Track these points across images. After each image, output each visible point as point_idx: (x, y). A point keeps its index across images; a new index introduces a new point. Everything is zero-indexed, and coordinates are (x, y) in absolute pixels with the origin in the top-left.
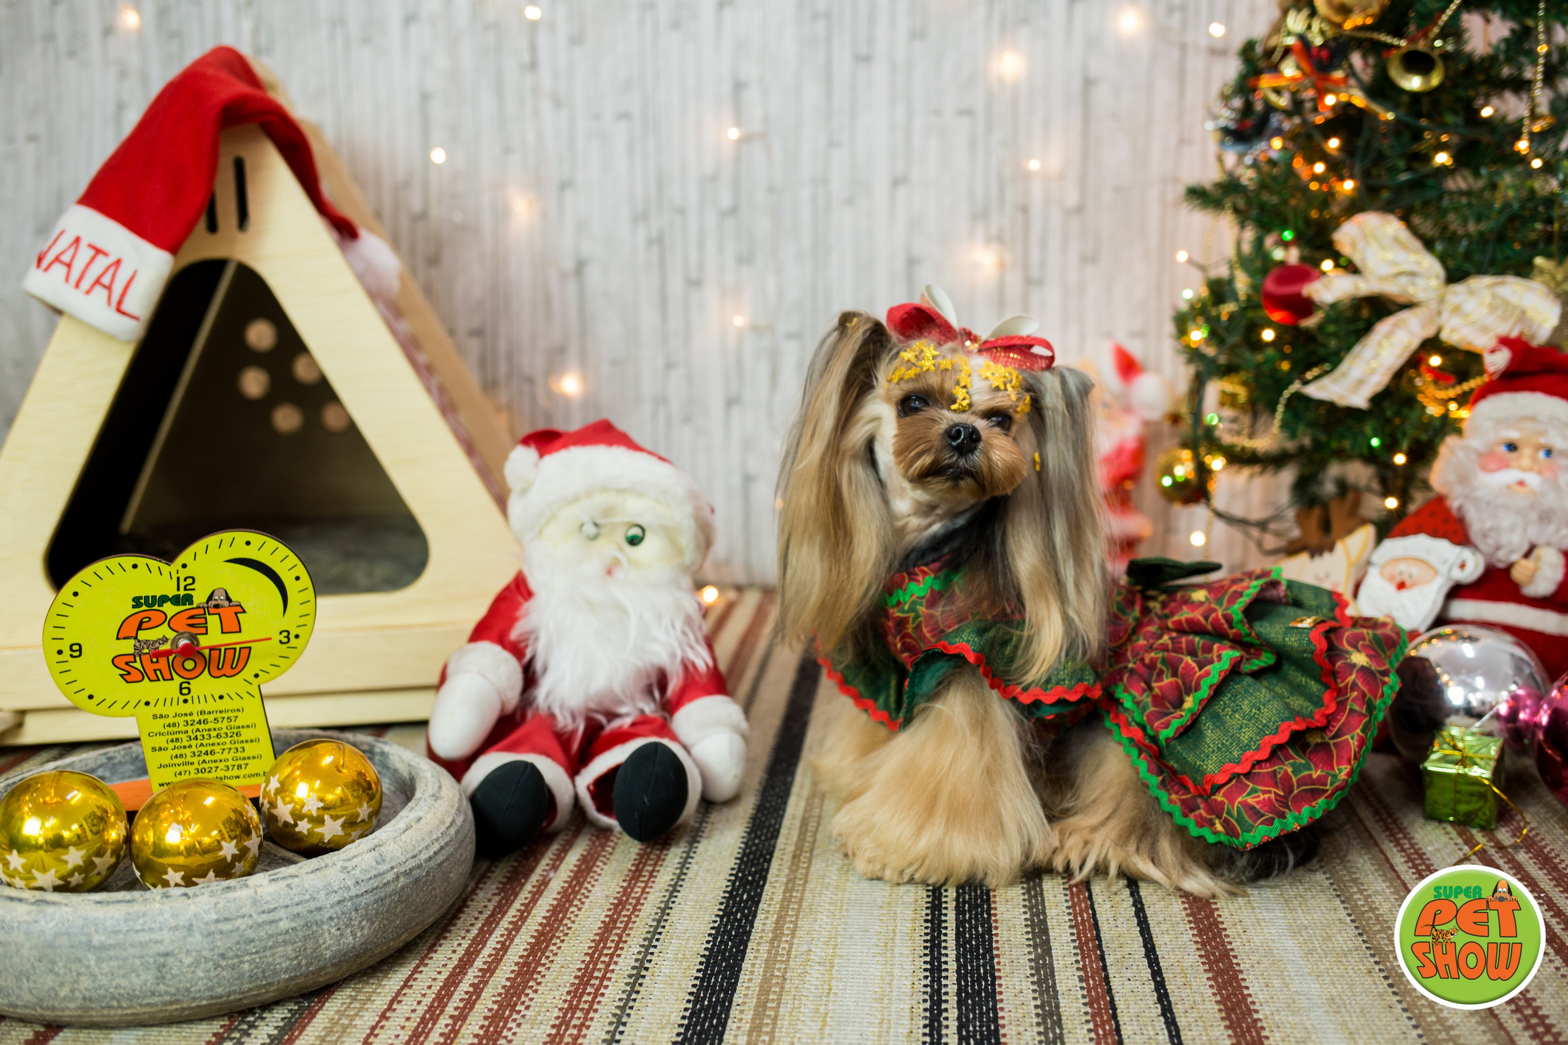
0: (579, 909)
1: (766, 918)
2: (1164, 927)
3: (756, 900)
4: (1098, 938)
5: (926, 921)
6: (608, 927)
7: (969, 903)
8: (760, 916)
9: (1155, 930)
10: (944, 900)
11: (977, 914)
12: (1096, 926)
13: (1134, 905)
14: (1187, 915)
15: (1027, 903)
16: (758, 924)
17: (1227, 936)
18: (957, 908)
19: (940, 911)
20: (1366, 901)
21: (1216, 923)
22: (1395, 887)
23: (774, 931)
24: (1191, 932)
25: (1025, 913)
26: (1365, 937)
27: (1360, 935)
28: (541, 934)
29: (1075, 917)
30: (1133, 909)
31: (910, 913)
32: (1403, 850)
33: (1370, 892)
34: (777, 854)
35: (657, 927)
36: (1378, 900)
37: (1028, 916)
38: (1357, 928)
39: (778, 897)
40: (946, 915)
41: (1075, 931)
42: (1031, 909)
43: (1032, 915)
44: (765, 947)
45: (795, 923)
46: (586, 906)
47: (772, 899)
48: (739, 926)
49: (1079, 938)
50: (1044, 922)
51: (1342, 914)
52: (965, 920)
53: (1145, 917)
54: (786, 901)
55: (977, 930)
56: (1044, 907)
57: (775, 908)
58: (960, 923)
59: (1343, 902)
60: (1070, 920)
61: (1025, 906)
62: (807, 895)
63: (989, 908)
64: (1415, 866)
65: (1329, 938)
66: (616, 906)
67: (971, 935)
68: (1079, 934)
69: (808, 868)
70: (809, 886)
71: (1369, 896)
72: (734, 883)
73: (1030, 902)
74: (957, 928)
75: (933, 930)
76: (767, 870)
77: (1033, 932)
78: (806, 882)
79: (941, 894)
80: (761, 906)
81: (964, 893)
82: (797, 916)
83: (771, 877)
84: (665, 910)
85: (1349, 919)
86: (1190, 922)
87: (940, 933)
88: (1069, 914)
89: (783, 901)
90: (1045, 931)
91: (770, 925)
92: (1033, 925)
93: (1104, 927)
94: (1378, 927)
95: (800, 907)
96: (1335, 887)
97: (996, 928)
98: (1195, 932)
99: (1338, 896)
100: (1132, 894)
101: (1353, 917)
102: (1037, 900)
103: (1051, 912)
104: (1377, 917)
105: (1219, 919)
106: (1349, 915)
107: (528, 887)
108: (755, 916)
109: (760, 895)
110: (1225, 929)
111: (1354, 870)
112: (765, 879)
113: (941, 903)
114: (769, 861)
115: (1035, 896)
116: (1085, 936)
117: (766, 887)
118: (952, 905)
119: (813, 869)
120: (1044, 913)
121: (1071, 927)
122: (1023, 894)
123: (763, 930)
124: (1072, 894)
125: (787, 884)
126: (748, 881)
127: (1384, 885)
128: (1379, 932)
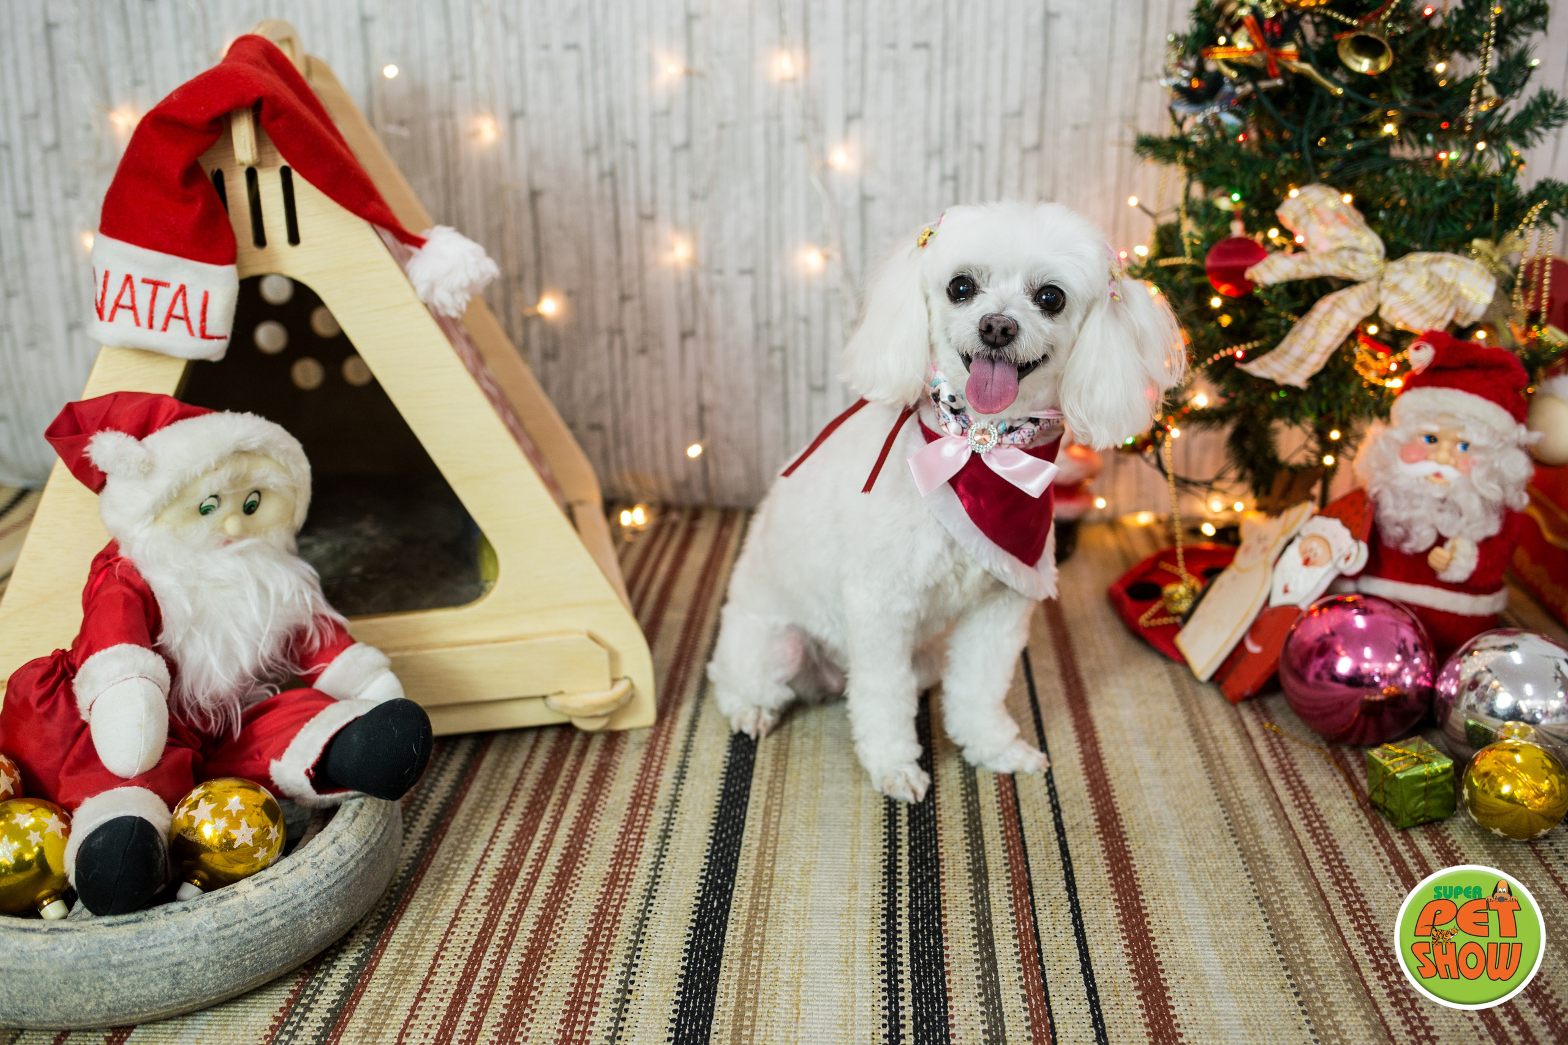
0: (564, 921)
1: (736, 929)
2: (1099, 936)
3: (725, 907)
4: (1039, 950)
5: (883, 931)
6: (591, 944)
7: (921, 909)
8: (730, 927)
9: (1090, 941)
10: (898, 905)
11: (928, 923)
12: (1037, 936)
13: (1072, 911)
14: (1120, 922)
15: (974, 909)
16: (728, 937)
17: (1155, 947)
18: (910, 917)
19: (895, 920)
20: (1282, 904)
21: (1146, 931)
22: (1308, 887)
23: (743, 946)
24: (1123, 942)
25: (973, 921)
26: (1279, 947)
27: (1275, 944)
28: (531, 950)
29: (1018, 924)
30: (1071, 915)
31: (867, 921)
32: (1318, 842)
33: (1286, 893)
34: (742, 852)
35: (636, 942)
36: (1293, 902)
37: (975, 925)
38: (1272, 936)
39: (746, 905)
40: (900, 924)
41: (1017, 942)
42: (978, 916)
43: (979, 924)
44: (737, 965)
45: (763, 934)
46: (569, 917)
47: (740, 906)
48: (712, 940)
49: (1022, 950)
50: (989, 931)
51: (1261, 918)
52: (918, 931)
53: (1082, 925)
54: (754, 907)
55: (929, 943)
56: (990, 914)
57: (743, 918)
58: (913, 935)
59: (1261, 905)
60: (1014, 929)
61: (972, 913)
62: (773, 901)
63: (940, 915)
64: (1329, 862)
65: (1246, 949)
66: (597, 916)
67: (923, 947)
68: (1021, 945)
69: (772, 868)
70: (774, 890)
71: (1285, 898)
72: (705, 886)
73: (977, 908)
74: (911, 939)
75: (889, 943)
76: (735, 871)
77: (980, 944)
78: (771, 886)
79: (895, 898)
80: (731, 915)
81: (917, 897)
82: (765, 926)
83: (738, 882)
84: (642, 921)
85: (1266, 925)
86: (1122, 930)
87: (895, 945)
88: (1013, 921)
89: (751, 909)
90: (991, 943)
91: (740, 940)
92: (979, 936)
93: (1044, 938)
94: (1291, 935)
95: (766, 913)
96: (1255, 887)
97: (947, 939)
98: (1127, 942)
99: (1257, 898)
100: (1070, 899)
101: (1269, 924)
102: (983, 905)
103: (997, 920)
104: (1292, 922)
105: (1149, 927)
106: (1266, 920)
107: (514, 894)
108: (725, 928)
109: (728, 902)
110: (1153, 939)
111: (1272, 867)
112: (733, 881)
113: (896, 909)
114: (736, 861)
115: (982, 901)
116: (1028, 948)
117: (735, 892)
118: (905, 912)
119: (777, 869)
120: (990, 922)
121: (1015, 937)
122: (971, 898)
123: (734, 944)
124: (1016, 898)
125: (753, 887)
126: (717, 885)
127: (1299, 885)
128: (1291, 941)
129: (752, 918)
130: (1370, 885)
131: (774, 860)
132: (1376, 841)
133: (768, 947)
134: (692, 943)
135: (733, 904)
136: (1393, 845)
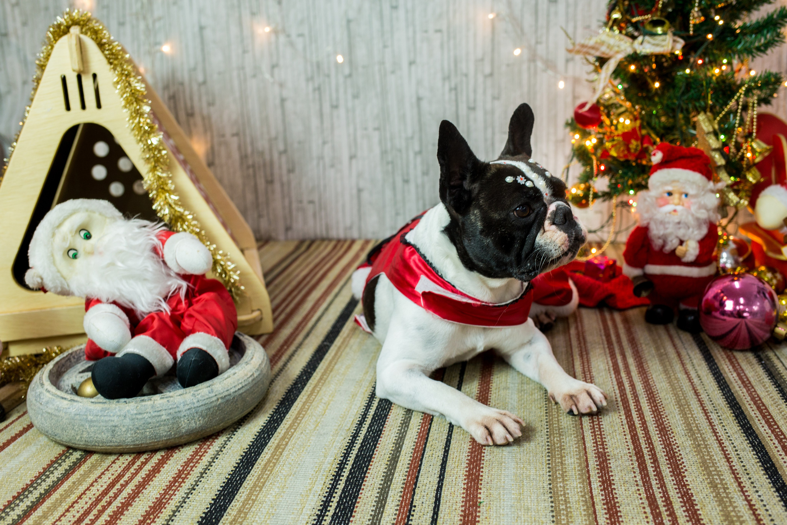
3: (308, 379)
8: (308, 385)
16: (306, 389)
21: (489, 388)
23: (311, 391)
31: (367, 384)
32: (582, 359)
34: (323, 361)
39: (317, 378)
44: (306, 397)
45: (320, 388)
47: (315, 379)
48: (298, 390)
54: (321, 379)
57: (314, 383)
62: (330, 376)
64: (583, 366)
69: (334, 367)
70: (332, 374)
76: (316, 367)
78: (330, 373)
80: (310, 381)
82: (322, 385)
83: (317, 370)
89: (319, 379)
91: (310, 389)
95: (325, 382)
105: (491, 387)
108: (306, 385)
109: (310, 377)
112: (314, 370)
114: (319, 364)
117: (314, 374)
119: (336, 367)
123: (307, 391)
125: (323, 372)
129: (319, 382)
130: (599, 373)
131: (336, 364)
132: (609, 359)
133: (321, 392)
134: (289, 391)
135: (312, 378)
136: (617, 360)
